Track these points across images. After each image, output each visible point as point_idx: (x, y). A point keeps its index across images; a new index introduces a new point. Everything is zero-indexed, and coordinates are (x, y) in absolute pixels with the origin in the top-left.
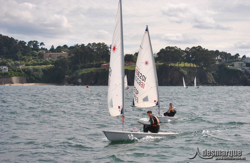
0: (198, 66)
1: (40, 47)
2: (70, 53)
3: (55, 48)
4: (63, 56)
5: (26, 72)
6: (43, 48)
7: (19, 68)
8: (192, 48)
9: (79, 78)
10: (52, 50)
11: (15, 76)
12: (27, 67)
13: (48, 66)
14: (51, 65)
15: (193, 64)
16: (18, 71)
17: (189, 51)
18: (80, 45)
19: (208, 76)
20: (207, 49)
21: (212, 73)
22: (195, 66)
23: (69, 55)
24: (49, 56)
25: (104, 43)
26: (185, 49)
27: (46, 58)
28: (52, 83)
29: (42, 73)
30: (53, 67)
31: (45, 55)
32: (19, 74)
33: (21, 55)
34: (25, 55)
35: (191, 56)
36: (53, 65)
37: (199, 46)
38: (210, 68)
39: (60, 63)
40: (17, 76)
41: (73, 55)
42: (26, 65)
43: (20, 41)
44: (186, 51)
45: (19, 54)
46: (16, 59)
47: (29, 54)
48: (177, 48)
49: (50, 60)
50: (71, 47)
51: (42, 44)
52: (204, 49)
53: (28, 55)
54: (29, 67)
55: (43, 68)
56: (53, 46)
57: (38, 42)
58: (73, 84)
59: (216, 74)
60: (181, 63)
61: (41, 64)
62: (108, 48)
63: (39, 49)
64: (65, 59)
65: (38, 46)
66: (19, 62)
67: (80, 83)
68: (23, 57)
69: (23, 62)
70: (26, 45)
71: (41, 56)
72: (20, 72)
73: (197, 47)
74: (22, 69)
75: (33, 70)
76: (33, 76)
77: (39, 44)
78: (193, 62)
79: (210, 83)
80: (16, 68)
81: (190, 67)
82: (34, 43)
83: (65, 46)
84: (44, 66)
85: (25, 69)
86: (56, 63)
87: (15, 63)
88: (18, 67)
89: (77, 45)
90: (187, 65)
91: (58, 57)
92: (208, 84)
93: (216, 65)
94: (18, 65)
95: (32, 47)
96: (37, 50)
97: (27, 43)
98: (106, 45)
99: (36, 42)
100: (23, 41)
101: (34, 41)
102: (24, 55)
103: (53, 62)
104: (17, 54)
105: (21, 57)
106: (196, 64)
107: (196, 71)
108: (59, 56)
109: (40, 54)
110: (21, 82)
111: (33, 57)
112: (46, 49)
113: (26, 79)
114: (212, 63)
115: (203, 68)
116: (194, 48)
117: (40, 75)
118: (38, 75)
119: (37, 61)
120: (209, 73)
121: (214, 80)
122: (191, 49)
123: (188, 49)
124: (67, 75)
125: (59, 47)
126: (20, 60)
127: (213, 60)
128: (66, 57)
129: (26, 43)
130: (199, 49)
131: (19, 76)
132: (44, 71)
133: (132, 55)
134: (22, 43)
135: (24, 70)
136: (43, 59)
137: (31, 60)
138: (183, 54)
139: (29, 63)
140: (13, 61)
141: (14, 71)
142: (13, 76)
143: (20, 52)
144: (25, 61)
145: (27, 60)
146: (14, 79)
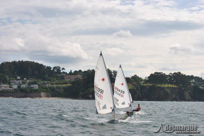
0: (178, 87)
1: (62, 71)
2: (83, 76)
3: (73, 72)
4: (79, 78)
5: (51, 89)
6: (64, 72)
7: (46, 86)
8: (174, 73)
9: (90, 94)
10: (71, 73)
11: (43, 92)
12: (52, 85)
13: (67, 85)
14: (69, 85)
15: (174, 85)
16: (46, 88)
17: (172, 75)
18: (91, 70)
19: (185, 94)
20: (185, 75)
21: (188, 92)
22: (176, 87)
23: (83, 77)
24: (68, 78)
25: (109, 69)
26: (169, 74)
27: (66, 80)
28: (70, 98)
29: (63, 90)
30: (71, 86)
31: (65, 77)
32: (46, 90)
33: (48, 76)
35: (173, 79)
36: (71, 85)
37: (179, 72)
38: (187, 88)
39: (76, 83)
40: (45, 92)
41: (86, 77)
42: (51, 84)
43: (47, 66)
44: (169, 76)
45: (46, 76)
46: (44, 79)
48: (163, 73)
49: (69, 81)
50: (85, 72)
51: (63, 69)
52: (183, 74)
53: (53, 77)
54: (53, 85)
55: (63, 86)
56: (71, 71)
57: (60, 68)
58: (85, 99)
59: (191, 93)
60: (165, 84)
61: (62, 84)
62: (112, 73)
63: (61, 73)
64: (80, 79)
65: (61, 70)
66: (46, 82)
67: (91, 98)
68: (49, 78)
69: (49, 82)
70: (52, 69)
71: (62, 78)
72: (47, 89)
73: (178, 73)
74: (49, 87)
75: (57, 87)
76: (56, 92)
77: (61, 69)
78: (175, 84)
79: (187, 99)
80: (44, 86)
81: (172, 88)
82: (58, 68)
83: (80, 71)
84: (65, 85)
85: (51, 87)
86: (73, 83)
87: (43, 83)
89: (89, 70)
90: (170, 86)
91: (75, 79)
92: (185, 100)
93: (191, 86)
94: (45, 84)
95: (56, 71)
96: (60, 73)
97: (52, 68)
98: (110, 70)
99: (59, 67)
100: (49, 67)
101: (58, 67)
102: (50, 76)
103: (71, 82)
104: (45, 76)
106: (176, 85)
107: (177, 90)
108: (76, 77)
109: (61, 76)
110: (48, 96)
111: (57, 78)
112: (66, 72)
113: (51, 94)
114: (189, 85)
115: (182, 88)
116: (175, 73)
117: (61, 92)
118: (60, 92)
119: (60, 81)
120: (186, 92)
121: (190, 97)
122: (173, 75)
123: (171, 74)
124: (81, 92)
125: (76, 72)
126: (47, 80)
127: (189, 82)
128: (81, 79)
129: (51, 68)
130: (179, 74)
131: (46, 92)
132: (64, 88)
133: (129, 78)
134: (49, 68)
135: (50, 88)
136: (64, 80)
137: (55, 80)
138: (167, 78)
139: (53, 83)
140: (42, 81)
141: (43, 88)
142: (42, 92)
143: (47, 74)
144: (51, 81)
145: (52, 80)
146: (42, 94)
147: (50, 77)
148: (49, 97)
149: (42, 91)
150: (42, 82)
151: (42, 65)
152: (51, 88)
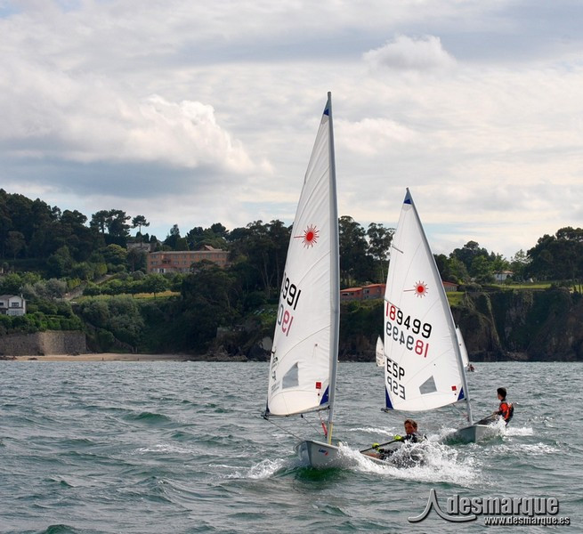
2: (233, 251)
4: (211, 263)
5: (86, 317)
6: (143, 233)
7: (63, 303)
10: (174, 240)
11: (49, 327)
12: (90, 297)
13: (160, 294)
14: (169, 293)
16: (60, 313)
18: (268, 225)
23: (231, 257)
24: (164, 262)
25: (349, 218)
27: (152, 270)
28: (173, 353)
29: (141, 320)
30: (178, 297)
31: (149, 260)
32: (61, 322)
33: (68, 258)
34: (83, 260)
36: (178, 294)
39: (199, 286)
40: (56, 329)
41: (244, 258)
42: (88, 292)
43: (66, 211)
45: (63, 256)
46: (53, 271)
47: (94, 254)
49: (167, 276)
50: (239, 233)
51: (139, 220)
53: (94, 260)
54: (96, 298)
55: (142, 301)
56: (175, 229)
57: (127, 215)
58: (244, 357)
61: (136, 290)
62: (363, 234)
63: (130, 238)
65: (128, 227)
66: (62, 283)
67: (267, 353)
68: (77, 266)
69: (77, 282)
70: (87, 224)
71: (137, 262)
72: (67, 315)
74: (74, 307)
75: (111, 307)
76: (108, 328)
77: (129, 222)
80: (53, 301)
82: (114, 217)
83: (218, 229)
84: (148, 295)
85: (83, 306)
86: (185, 286)
87: (49, 287)
88: (58, 300)
89: (258, 226)
91: (194, 265)
94: (59, 292)
95: (106, 231)
96: (125, 240)
97: (90, 219)
98: (355, 224)
99: (121, 214)
100: (76, 212)
101: (113, 212)
102: (78, 257)
103: (176, 280)
104: (57, 256)
105: (68, 266)
108: (197, 260)
109: (132, 256)
110: (71, 349)
111: (110, 264)
112: (153, 238)
113: (87, 338)
117: (132, 327)
118: (126, 327)
119: (123, 279)
124: (224, 326)
125: (196, 232)
126: (66, 275)
128: (222, 267)
129: (85, 218)
131: (63, 328)
132: (146, 310)
134: (74, 218)
135: (79, 309)
136: (145, 272)
137: (103, 275)
139: (94, 285)
140: (42, 278)
141: (47, 312)
142: (43, 330)
143: (65, 247)
144: (83, 278)
145: (90, 274)
146: (46, 338)
147: (79, 262)
148: (78, 354)
149: (43, 325)
150: (42, 284)
151: (44, 205)
152: (86, 310)
